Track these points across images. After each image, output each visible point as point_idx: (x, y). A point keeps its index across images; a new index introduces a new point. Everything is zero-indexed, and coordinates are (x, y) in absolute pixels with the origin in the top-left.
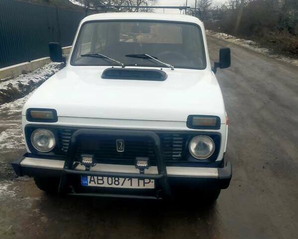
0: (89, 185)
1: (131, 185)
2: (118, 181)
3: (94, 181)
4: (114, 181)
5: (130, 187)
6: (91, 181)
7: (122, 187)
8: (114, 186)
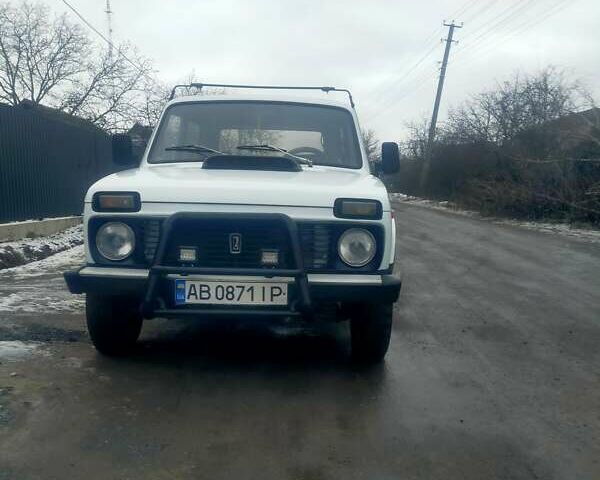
0: (187, 301)
1: (252, 299)
2: (232, 293)
3: (195, 294)
4: (225, 293)
5: (250, 303)
6: (190, 294)
7: (238, 303)
8: (225, 302)
